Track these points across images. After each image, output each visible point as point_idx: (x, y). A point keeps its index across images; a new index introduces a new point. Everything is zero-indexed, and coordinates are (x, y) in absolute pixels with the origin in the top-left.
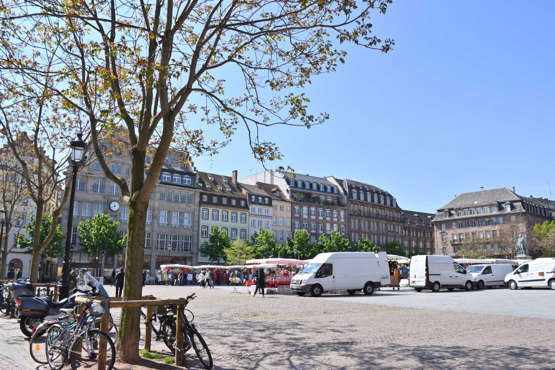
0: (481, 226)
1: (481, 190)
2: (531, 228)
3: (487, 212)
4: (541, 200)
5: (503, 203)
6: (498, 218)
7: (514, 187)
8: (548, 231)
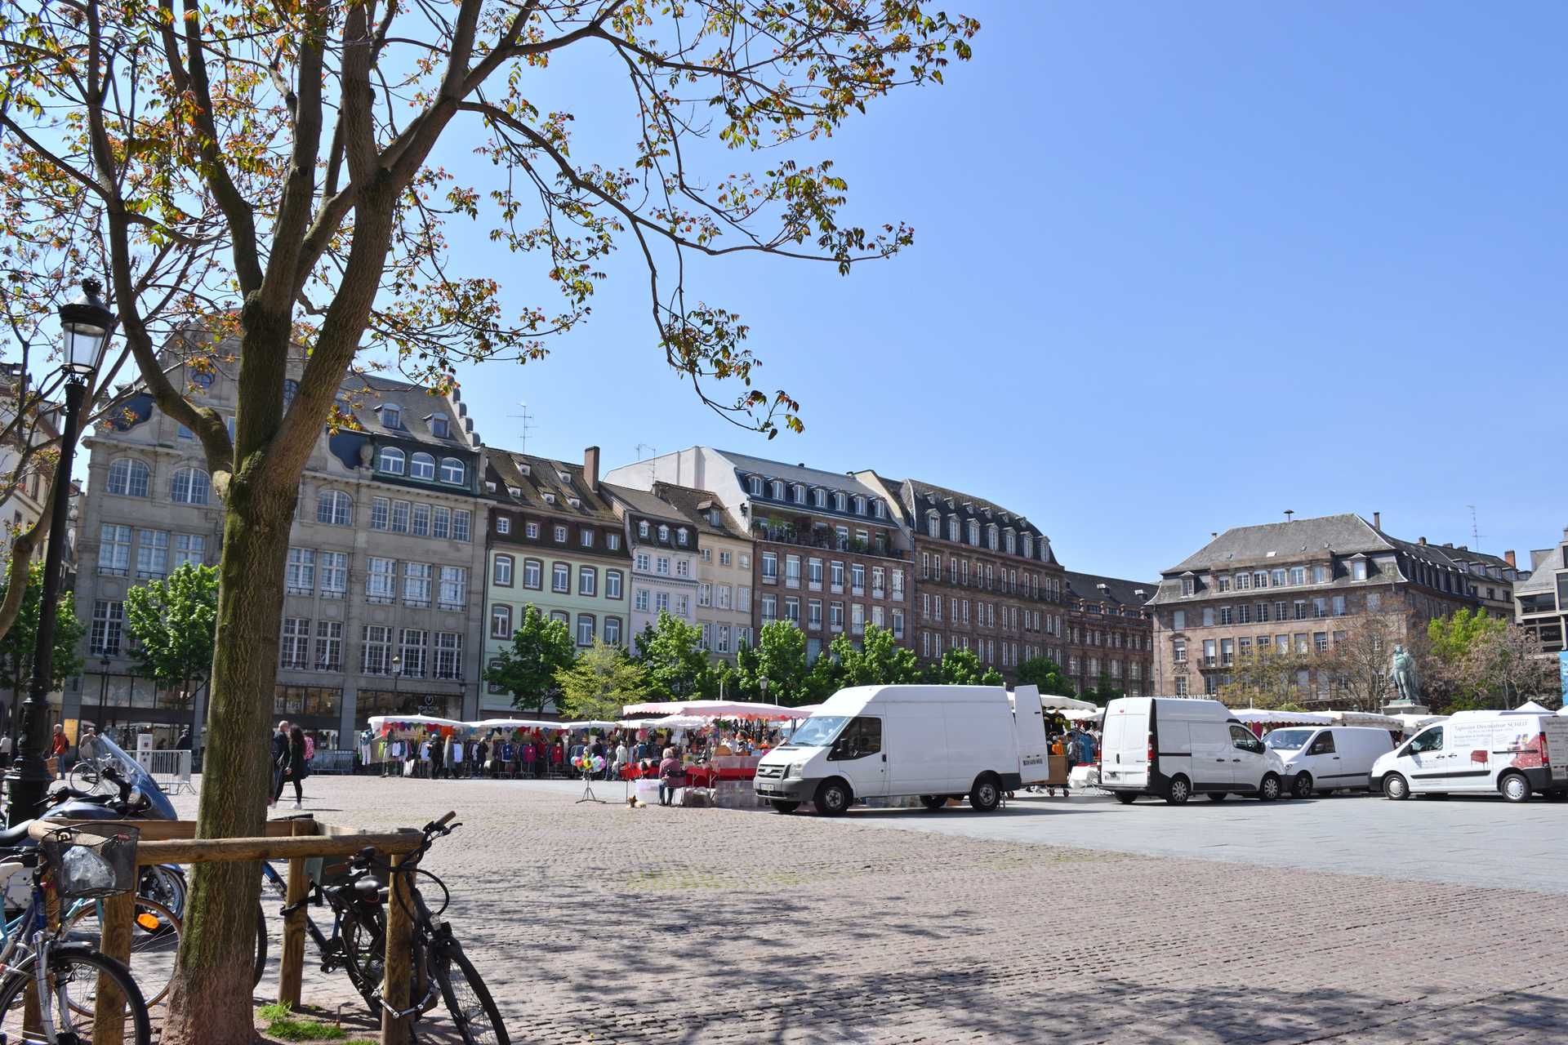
0: (1285, 619)
1: (1284, 519)
2: (1421, 628)
3: (1301, 580)
4: (1447, 549)
5: (1346, 556)
6: (1330, 599)
7: (1377, 514)
8: (1468, 638)
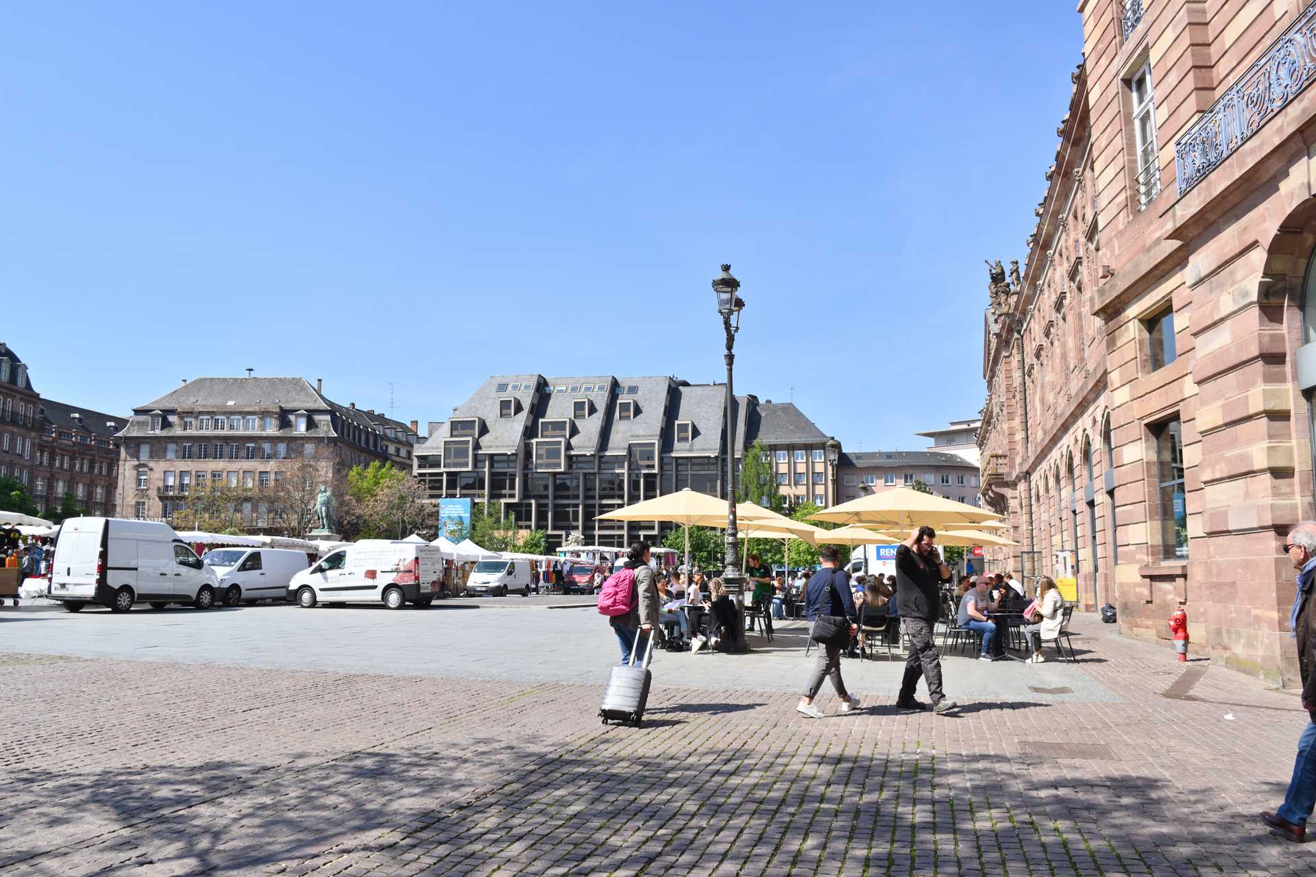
0: (236, 458)
1: (246, 375)
2: (344, 473)
3: (253, 427)
4: (370, 414)
5: (292, 411)
6: (276, 445)
7: (320, 380)
8: (377, 483)
